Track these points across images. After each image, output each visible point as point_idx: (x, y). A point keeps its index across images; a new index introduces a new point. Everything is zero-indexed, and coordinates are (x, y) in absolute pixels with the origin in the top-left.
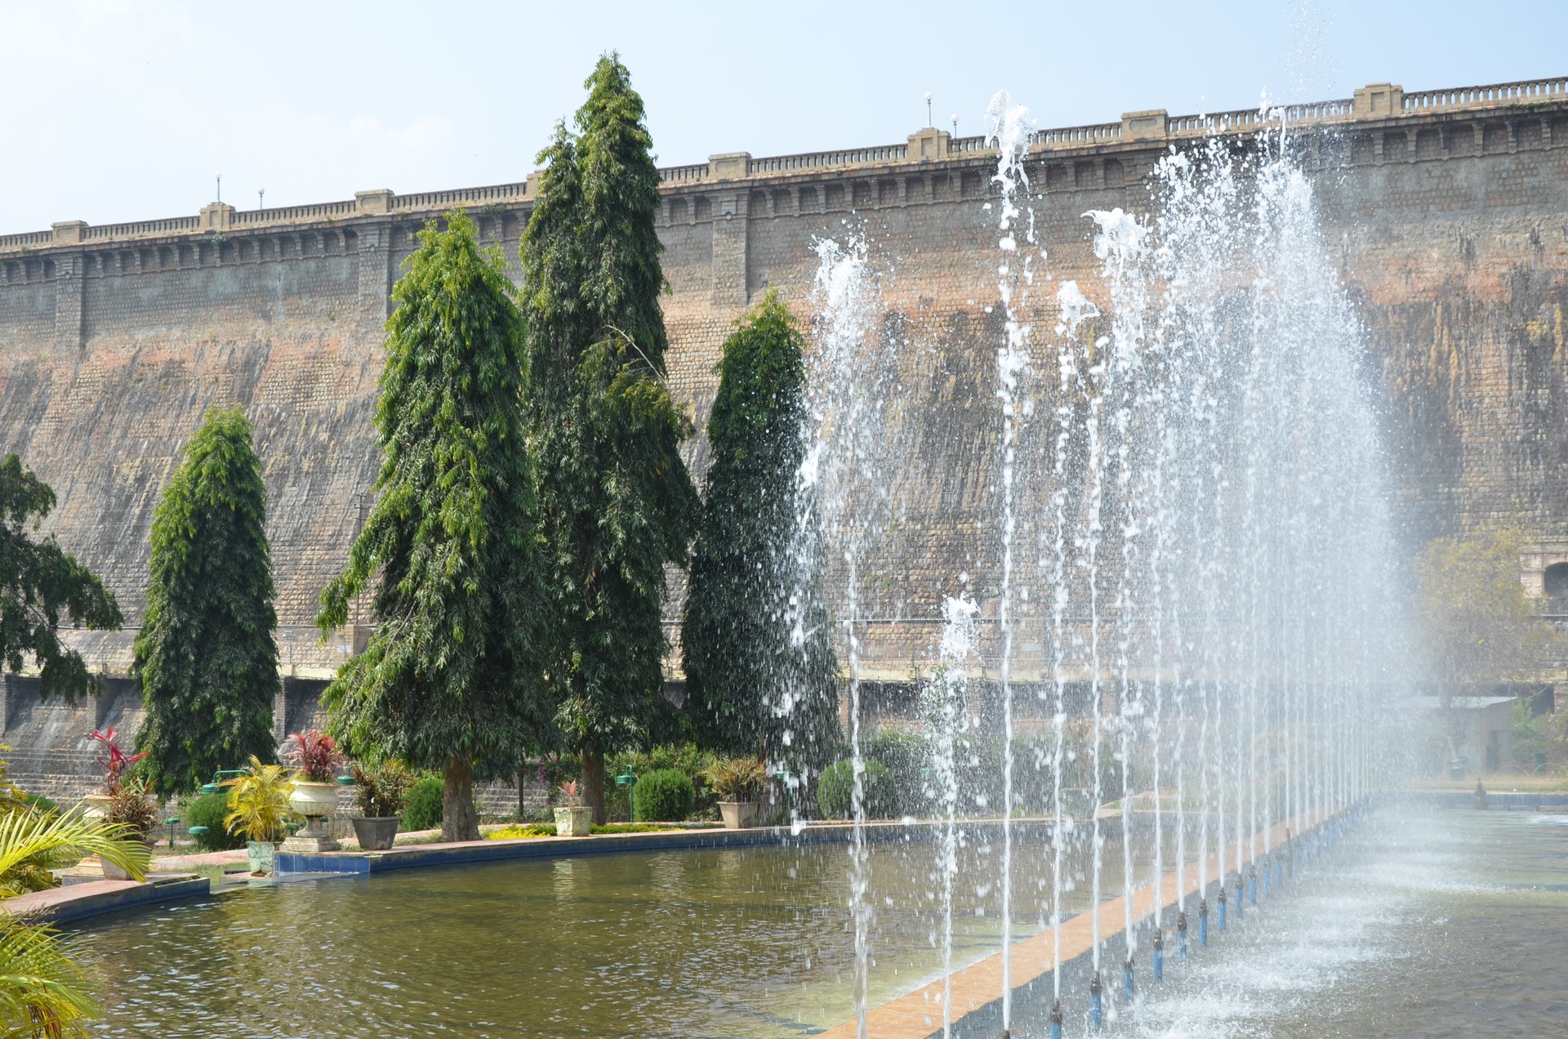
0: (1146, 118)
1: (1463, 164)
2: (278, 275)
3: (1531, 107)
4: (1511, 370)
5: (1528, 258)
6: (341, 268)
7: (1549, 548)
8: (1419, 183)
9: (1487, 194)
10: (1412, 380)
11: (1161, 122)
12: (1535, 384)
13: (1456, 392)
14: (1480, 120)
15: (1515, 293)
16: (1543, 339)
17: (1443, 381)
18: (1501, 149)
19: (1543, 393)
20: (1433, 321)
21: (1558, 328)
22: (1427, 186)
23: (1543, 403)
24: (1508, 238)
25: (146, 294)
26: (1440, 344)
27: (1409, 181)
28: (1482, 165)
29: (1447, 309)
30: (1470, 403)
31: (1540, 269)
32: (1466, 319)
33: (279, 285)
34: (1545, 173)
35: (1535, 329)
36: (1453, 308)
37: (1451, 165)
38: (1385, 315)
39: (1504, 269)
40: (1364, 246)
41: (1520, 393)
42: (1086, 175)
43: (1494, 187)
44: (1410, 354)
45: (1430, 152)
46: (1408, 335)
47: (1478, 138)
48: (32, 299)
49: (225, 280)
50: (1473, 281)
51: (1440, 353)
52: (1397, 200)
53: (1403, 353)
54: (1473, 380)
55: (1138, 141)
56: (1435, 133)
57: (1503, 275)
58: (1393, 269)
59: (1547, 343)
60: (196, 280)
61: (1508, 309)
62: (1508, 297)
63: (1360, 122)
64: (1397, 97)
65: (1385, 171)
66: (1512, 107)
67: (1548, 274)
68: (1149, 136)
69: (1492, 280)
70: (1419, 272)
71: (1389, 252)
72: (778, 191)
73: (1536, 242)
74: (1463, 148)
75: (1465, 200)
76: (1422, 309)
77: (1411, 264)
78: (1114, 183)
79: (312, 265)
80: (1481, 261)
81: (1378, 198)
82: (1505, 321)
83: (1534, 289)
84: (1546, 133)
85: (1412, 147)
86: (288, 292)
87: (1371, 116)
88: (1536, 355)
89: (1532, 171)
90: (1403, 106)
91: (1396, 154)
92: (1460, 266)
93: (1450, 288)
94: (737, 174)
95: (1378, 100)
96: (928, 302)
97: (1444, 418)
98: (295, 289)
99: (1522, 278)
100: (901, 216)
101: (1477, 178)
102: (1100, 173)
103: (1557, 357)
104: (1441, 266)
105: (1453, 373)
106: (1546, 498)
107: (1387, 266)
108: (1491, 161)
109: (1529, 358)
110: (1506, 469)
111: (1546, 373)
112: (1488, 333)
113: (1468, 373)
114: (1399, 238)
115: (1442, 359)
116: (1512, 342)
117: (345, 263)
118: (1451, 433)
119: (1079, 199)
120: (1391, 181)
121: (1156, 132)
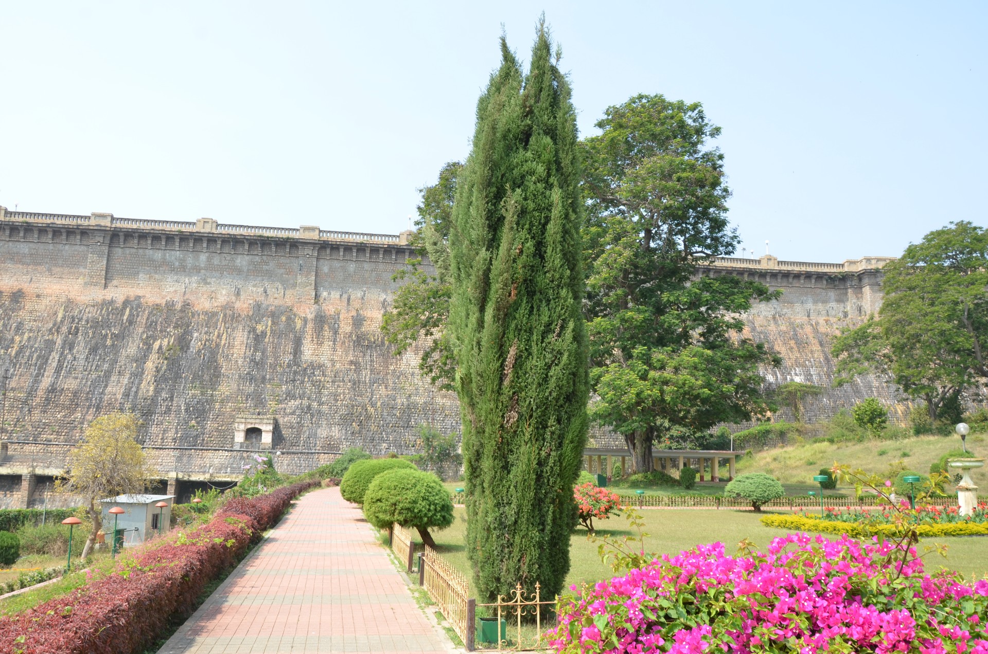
0: (103, 216)
1: (240, 256)
3: (268, 237)
4: (247, 344)
5: (262, 298)
7: (248, 421)
8: (221, 261)
9: (248, 270)
10: (205, 344)
11: (109, 219)
12: (256, 350)
13: (223, 350)
14: (247, 239)
15: (254, 312)
16: (262, 332)
17: (218, 345)
18: (256, 253)
19: (259, 354)
20: (218, 320)
21: (269, 328)
22: (224, 263)
23: (258, 358)
24: (254, 289)
26: (220, 330)
27: (216, 260)
28: (247, 258)
29: (225, 315)
30: (228, 356)
31: (265, 303)
32: (232, 320)
34: (272, 265)
35: (260, 328)
36: (228, 315)
37: (234, 256)
38: (199, 315)
39: (251, 302)
40: (195, 285)
41: (249, 353)
42: (72, 237)
43: (251, 267)
44: (206, 333)
45: (227, 249)
46: (206, 324)
47: (246, 247)
50: (238, 305)
51: (219, 333)
52: (210, 267)
53: (203, 332)
54: (230, 346)
55: (97, 225)
56: (229, 242)
57: (250, 304)
58: (205, 296)
59: (264, 334)
61: (250, 318)
62: (251, 313)
63: (197, 232)
64: (214, 225)
65: (207, 254)
66: (260, 236)
67: (268, 306)
68: (103, 224)
69: (246, 306)
70: (216, 298)
71: (205, 288)
73: (266, 292)
74: (240, 250)
75: (239, 271)
76: (214, 314)
77: (213, 295)
78: (85, 243)
80: (242, 297)
81: (202, 266)
82: (248, 323)
83: (262, 311)
84: (274, 249)
85: (219, 246)
87: (202, 231)
88: (259, 339)
89: (267, 263)
90: (217, 229)
91: (212, 249)
92: (234, 298)
93: (228, 307)
95: (206, 224)
97: (216, 361)
99: (258, 306)
101: (244, 263)
102: (78, 237)
103: (267, 340)
104: (226, 297)
105: (223, 342)
106: (253, 399)
107: (203, 295)
108: (251, 257)
109: (255, 339)
110: (238, 385)
111: (261, 346)
112: (241, 327)
113: (229, 343)
114: (209, 283)
115: (219, 336)
116: (249, 332)
118: (217, 368)
119: (67, 247)
120: (209, 259)
121: (106, 223)
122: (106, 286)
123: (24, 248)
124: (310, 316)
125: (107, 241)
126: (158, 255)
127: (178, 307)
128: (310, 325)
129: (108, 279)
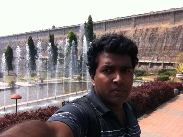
42: (166, 15)
72: (138, 18)
86: (98, 29)
94: (134, 16)
96: (151, 27)
121: (173, 10)
122: (174, 24)
125: (174, 14)
129: (174, 22)
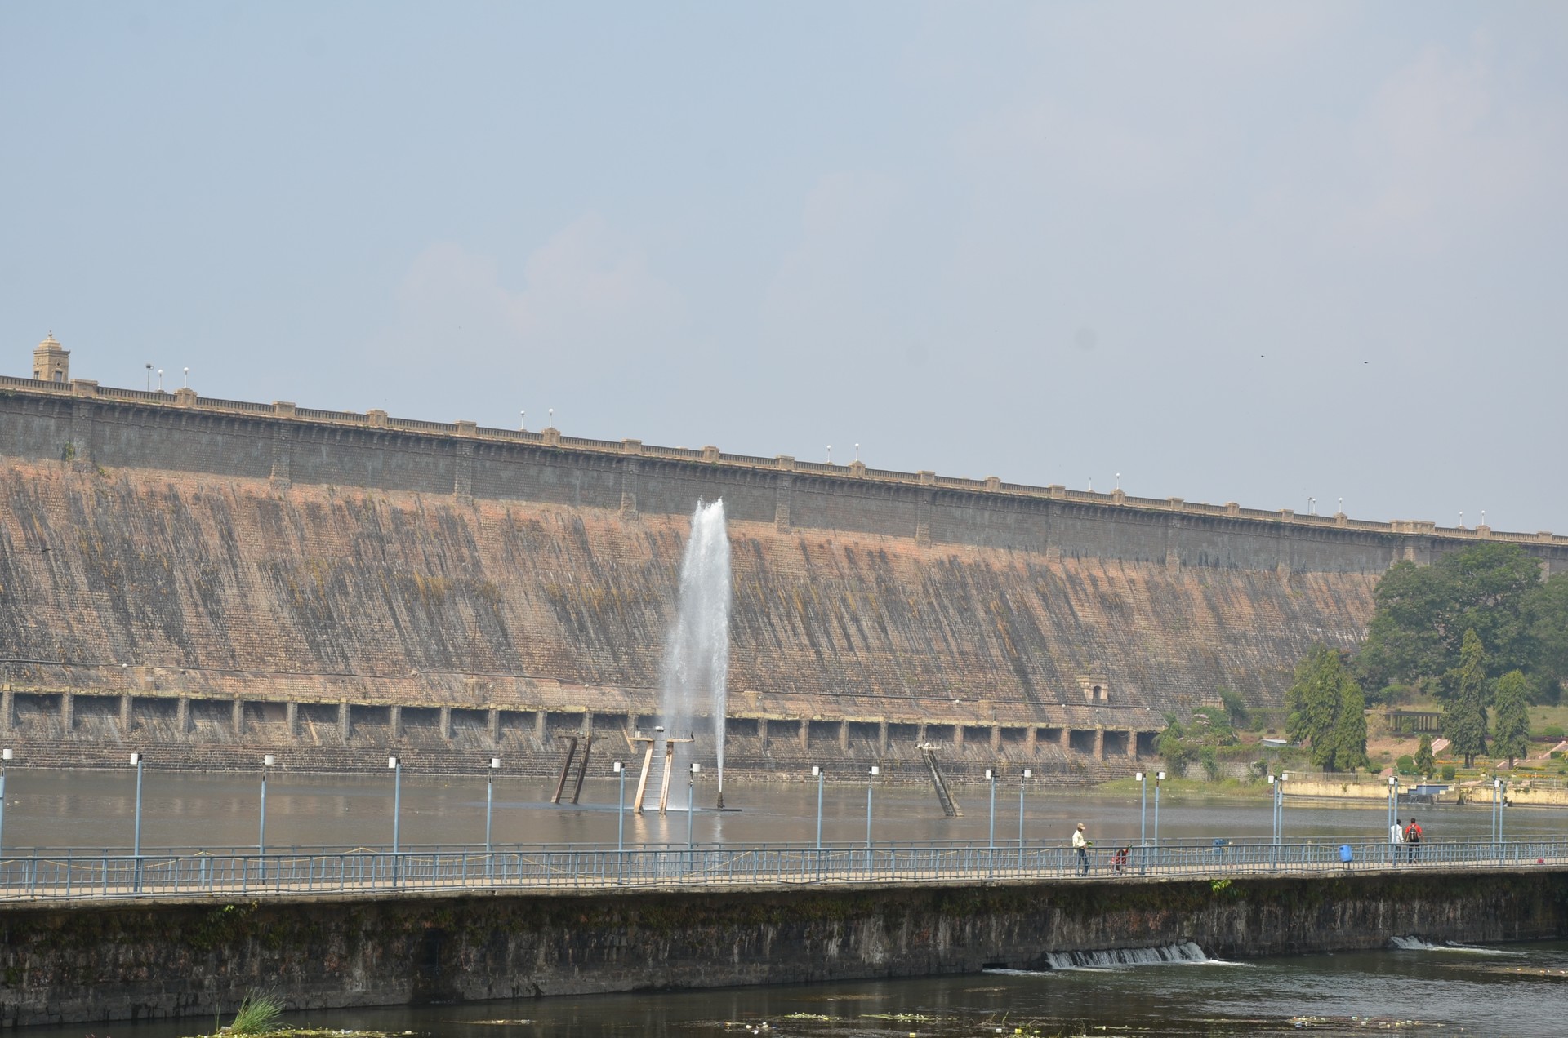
2: (577, 477)
3: (1034, 498)
4: (1042, 605)
5: (1026, 557)
6: (610, 479)
9: (1015, 527)
12: (1050, 611)
14: (1020, 499)
15: (1029, 572)
16: (1044, 593)
19: (1054, 616)
20: (1012, 581)
21: (1046, 588)
22: (1000, 521)
23: (1056, 620)
25: (505, 474)
27: (996, 519)
28: (1014, 515)
30: (1038, 618)
32: (1021, 581)
33: (578, 482)
34: (1030, 523)
35: (1041, 588)
36: (1016, 576)
37: (1006, 514)
38: (999, 576)
39: (1024, 564)
40: (983, 543)
46: (1008, 586)
48: (436, 464)
49: (549, 475)
50: (1017, 565)
52: (992, 525)
53: (1010, 593)
56: (1006, 500)
58: (993, 555)
60: (533, 471)
61: (1031, 578)
62: (1028, 574)
64: (999, 484)
66: (1029, 496)
67: (1035, 567)
69: (1022, 567)
70: (1000, 557)
74: (1010, 508)
75: (1009, 529)
76: (1007, 575)
78: (913, 500)
79: (595, 474)
80: (1015, 556)
82: (1032, 583)
83: (1034, 572)
84: (1032, 507)
86: (582, 488)
89: (1026, 521)
90: (1000, 488)
95: (994, 484)
96: (856, 544)
97: (1034, 624)
98: (586, 487)
100: (842, 500)
102: (910, 495)
103: (1051, 601)
104: (1005, 556)
109: (1044, 601)
111: (1051, 607)
113: (1031, 605)
114: (992, 541)
115: (1022, 598)
116: (1037, 593)
117: (612, 476)
118: (1039, 630)
119: (901, 504)
120: (991, 517)
122: (930, 545)
123: (873, 505)
124: (1063, 576)
125: (930, 499)
126: (958, 512)
127: (983, 567)
128: (1068, 587)
129: (930, 537)
